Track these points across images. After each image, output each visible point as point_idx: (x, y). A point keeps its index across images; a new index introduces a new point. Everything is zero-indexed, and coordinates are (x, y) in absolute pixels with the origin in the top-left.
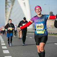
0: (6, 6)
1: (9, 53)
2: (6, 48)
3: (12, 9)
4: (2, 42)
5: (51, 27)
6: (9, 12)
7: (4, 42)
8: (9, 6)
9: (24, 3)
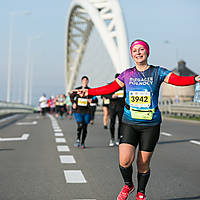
0: (69, 45)
1: (74, 162)
2: (68, 150)
3: (83, 52)
4: (56, 135)
5: (181, 99)
6: (77, 59)
7: (62, 135)
8: (78, 46)
9: (115, 38)
